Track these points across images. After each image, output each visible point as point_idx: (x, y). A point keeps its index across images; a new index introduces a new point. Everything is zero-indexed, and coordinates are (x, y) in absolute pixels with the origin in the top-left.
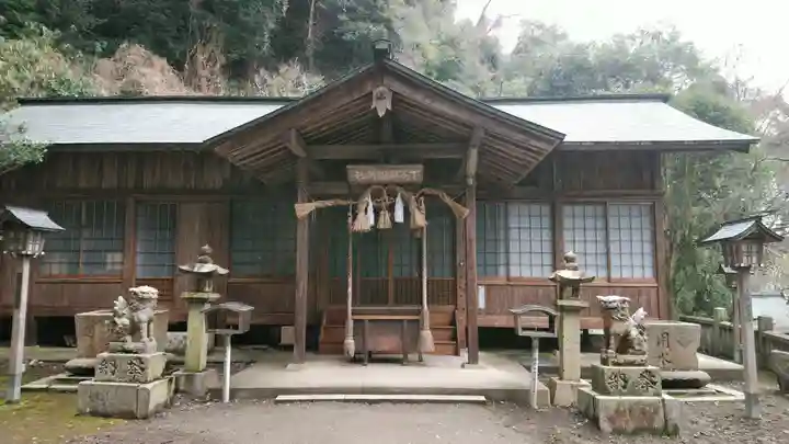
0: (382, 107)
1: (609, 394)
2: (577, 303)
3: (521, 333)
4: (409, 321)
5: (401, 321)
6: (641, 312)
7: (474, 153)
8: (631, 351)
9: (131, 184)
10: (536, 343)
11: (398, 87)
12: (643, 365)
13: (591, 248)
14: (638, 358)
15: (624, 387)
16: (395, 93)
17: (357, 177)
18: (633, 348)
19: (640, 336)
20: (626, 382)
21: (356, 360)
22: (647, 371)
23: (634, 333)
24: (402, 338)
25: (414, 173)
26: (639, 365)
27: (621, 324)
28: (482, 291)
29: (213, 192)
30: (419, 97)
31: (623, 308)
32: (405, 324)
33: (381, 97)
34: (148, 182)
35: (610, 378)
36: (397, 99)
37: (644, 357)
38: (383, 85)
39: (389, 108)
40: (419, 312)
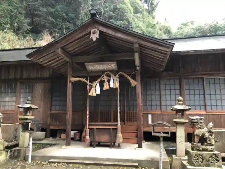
0: (95, 37)
1: (194, 165)
2: (182, 120)
3: (153, 134)
4: (113, 129)
5: (110, 129)
6: (211, 124)
7: (137, 55)
8: (205, 144)
9: (19, 77)
10: (161, 139)
11: (102, 29)
12: (212, 151)
13: (197, 97)
14: (209, 148)
15: (202, 162)
16: (100, 31)
17: (90, 68)
18: (207, 142)
19: (210, 136)
20: (203, 159)
21: (91, 145)
22: (214, 154)
23: (207, 135)
24: (110, 136)
25: (113, 66)
26: (210, 151)
27: (200, 130)
28: (150, 116)
29: (46, 79)
30: (110, 32)
31: (201, 123)
32: (111, 130)
33: (94, 33)
34: (25, 76)
35: (195, 157)
36: (101, 33)
37: (212, 147)
38: (95, 28)
39: (98, 37)
40: (117, 125)
